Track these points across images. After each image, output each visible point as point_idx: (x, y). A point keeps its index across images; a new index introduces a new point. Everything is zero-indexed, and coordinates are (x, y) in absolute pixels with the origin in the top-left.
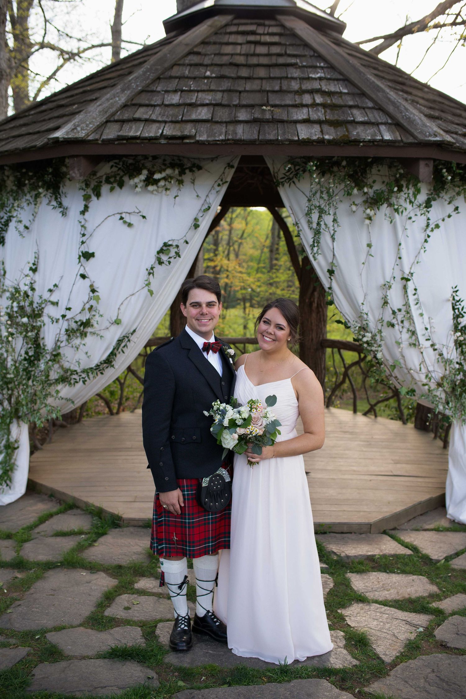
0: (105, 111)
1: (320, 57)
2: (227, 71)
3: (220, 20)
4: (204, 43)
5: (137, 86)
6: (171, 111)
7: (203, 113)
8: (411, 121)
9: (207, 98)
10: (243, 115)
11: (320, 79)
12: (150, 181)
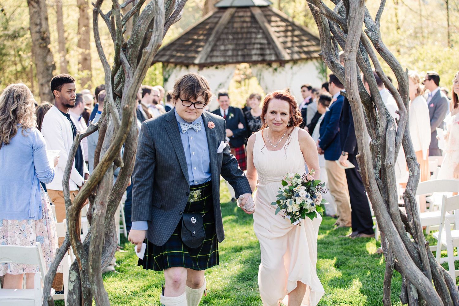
0: (206, 54)
1: (260, 28)
2: (236, 36)
3: (232, 11)
4: (229, 22)
5: (212, 44)
6: (222, 52)
7: (230, 53)
8: (280, 53)
9: (230, 47)
10: (240, 53)
11: (261, 38)
12: (217, 68)
